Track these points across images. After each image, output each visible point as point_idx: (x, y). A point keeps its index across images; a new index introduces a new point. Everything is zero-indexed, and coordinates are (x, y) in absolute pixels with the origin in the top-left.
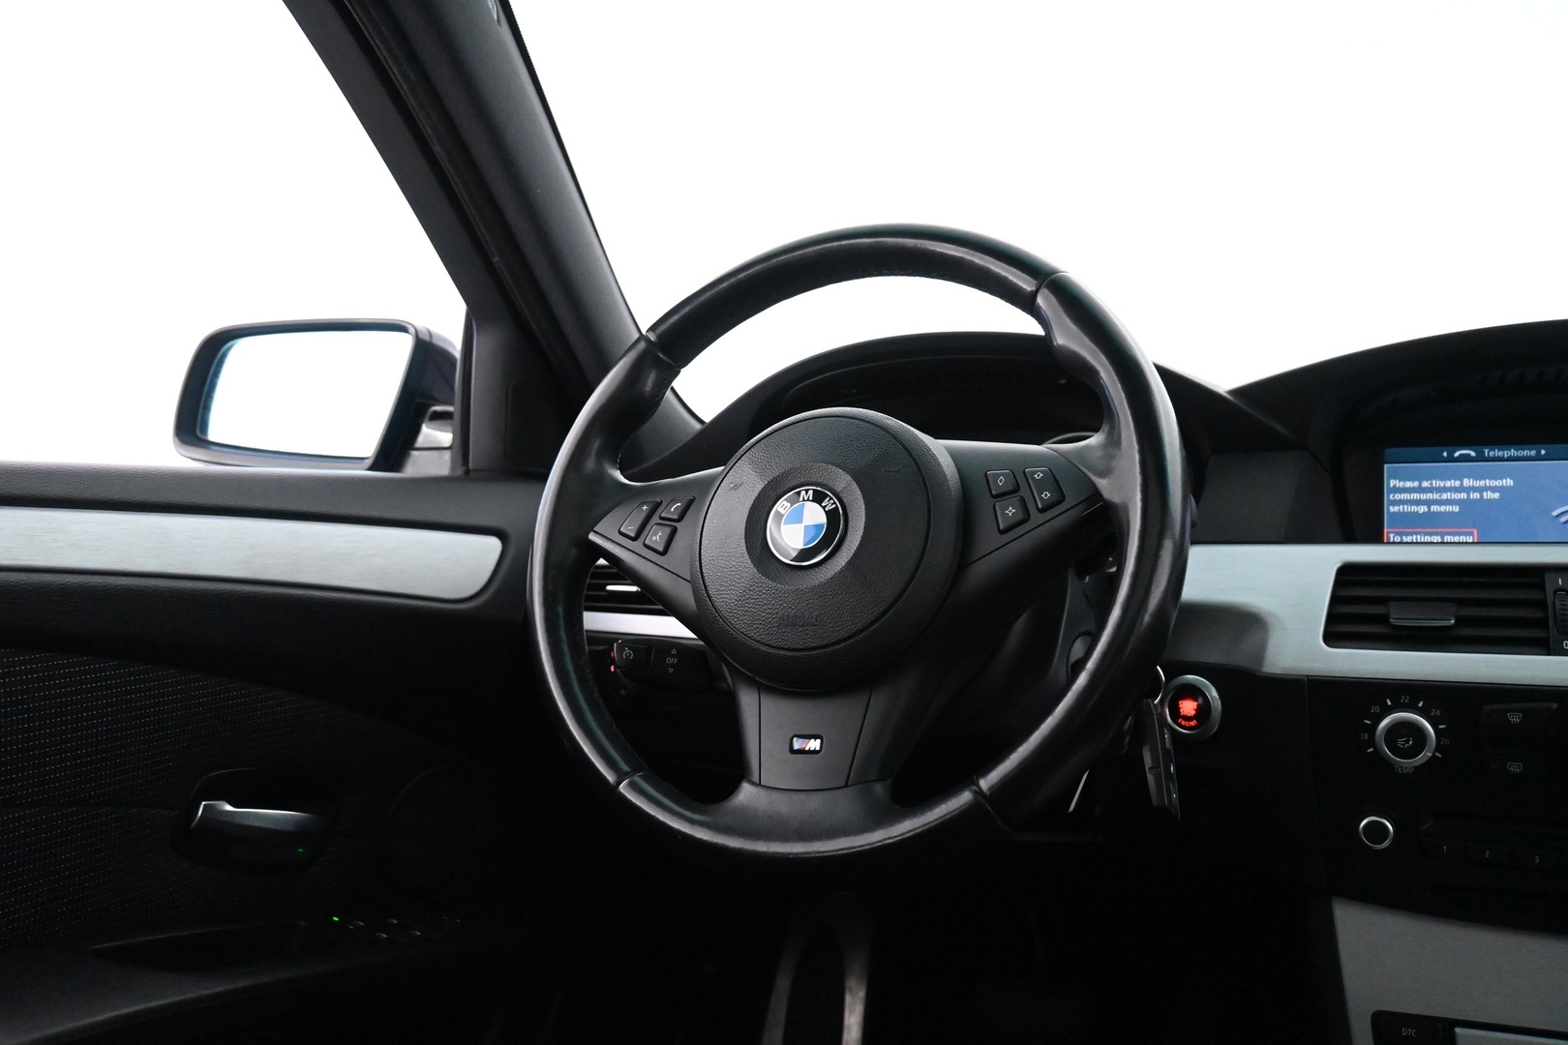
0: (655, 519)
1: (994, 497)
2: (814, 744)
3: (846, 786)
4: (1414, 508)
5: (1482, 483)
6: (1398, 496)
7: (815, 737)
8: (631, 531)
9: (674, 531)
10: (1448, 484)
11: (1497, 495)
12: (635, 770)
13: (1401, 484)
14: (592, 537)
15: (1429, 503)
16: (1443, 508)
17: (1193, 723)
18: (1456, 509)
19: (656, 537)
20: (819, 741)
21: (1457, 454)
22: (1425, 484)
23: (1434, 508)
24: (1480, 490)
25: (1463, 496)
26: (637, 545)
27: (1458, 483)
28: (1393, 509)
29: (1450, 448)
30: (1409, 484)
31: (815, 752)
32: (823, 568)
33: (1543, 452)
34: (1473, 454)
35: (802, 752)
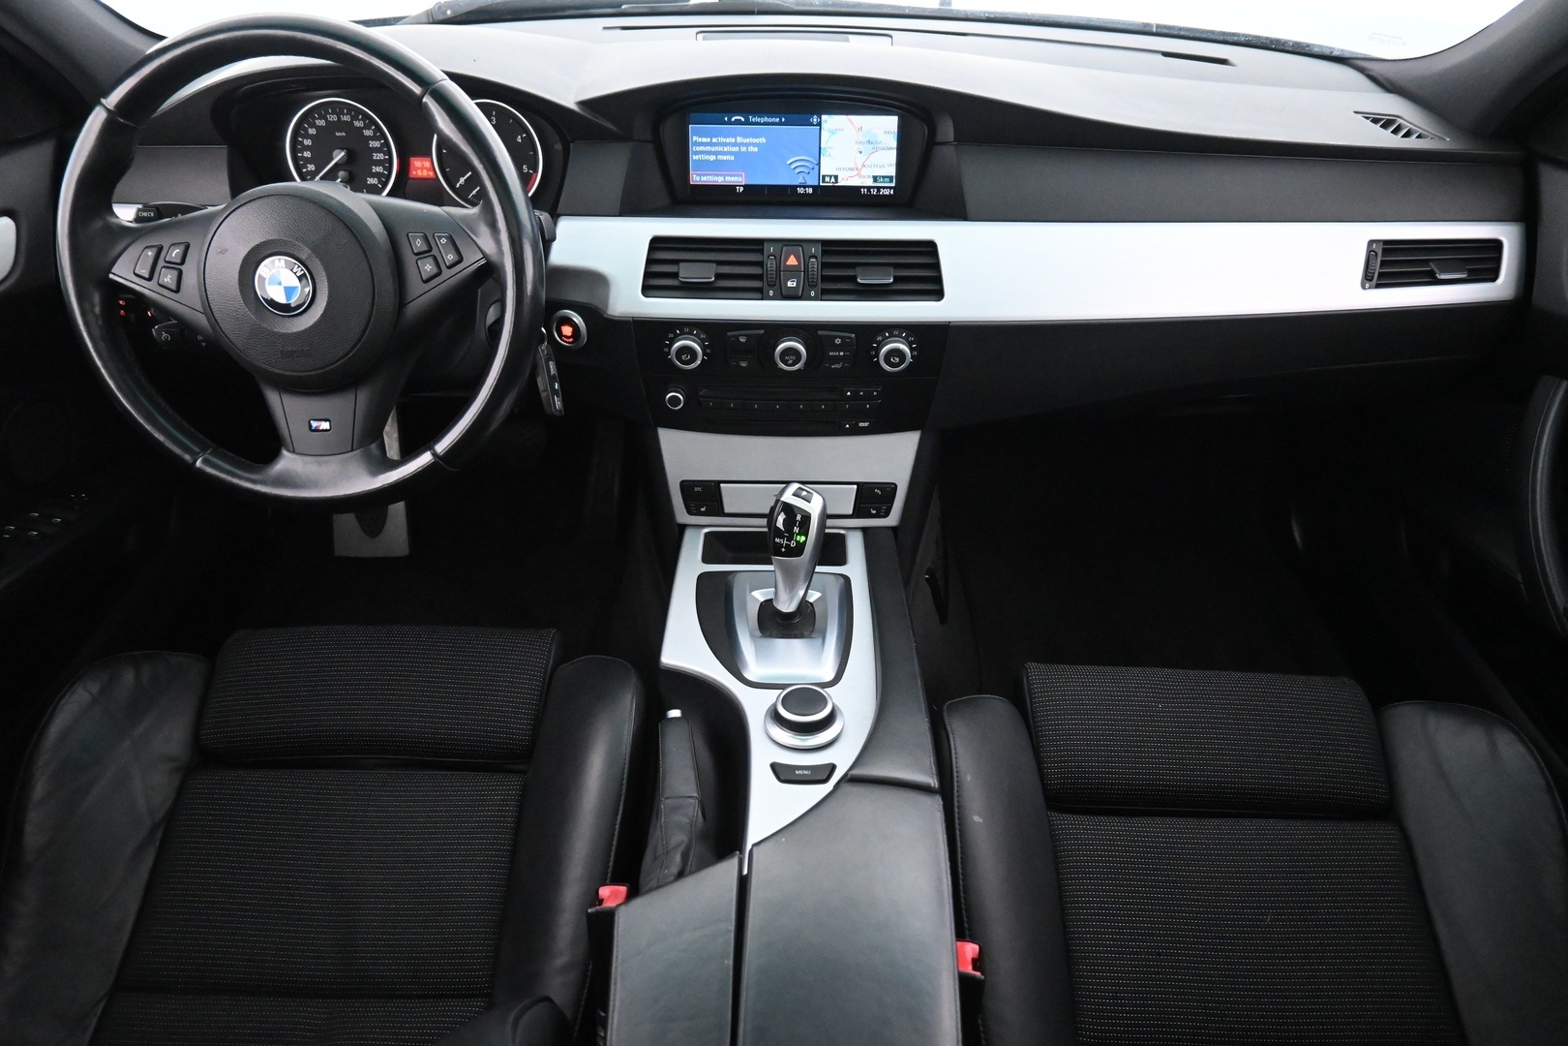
0: (161, 263)
1: (417, 254)
2: (325, 425)
3: (352, 450)
4: (707, 157)
5: (748, 140)
6: (698, 149)
7: (326, 420)
8: (145, 273)
9: (180, 273)
10: (728, 140)
11: (756, 149)
12: (204, 449)
13: (700, 140)
14: (111, 276)
15: (716, 153)
16: (725, 158)
17: (571, 340)
18: (732, 158)
19: (168, 278)
20: (328, 423)
21: (733, 119)
22: (714, 140)
23: (720, 157)
24: (747, 145)
25: (736, 149)
26: (152, 284)
27: (733, 140)
28: (696, 157)
29: (730, 115)
30: (704, 140)
31: (326, 430)
32: (305, 316)
33: (783, 120)
34: (743, 119)
35: (317, 430)
